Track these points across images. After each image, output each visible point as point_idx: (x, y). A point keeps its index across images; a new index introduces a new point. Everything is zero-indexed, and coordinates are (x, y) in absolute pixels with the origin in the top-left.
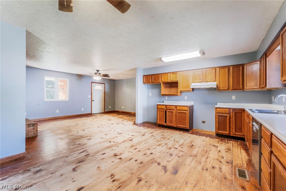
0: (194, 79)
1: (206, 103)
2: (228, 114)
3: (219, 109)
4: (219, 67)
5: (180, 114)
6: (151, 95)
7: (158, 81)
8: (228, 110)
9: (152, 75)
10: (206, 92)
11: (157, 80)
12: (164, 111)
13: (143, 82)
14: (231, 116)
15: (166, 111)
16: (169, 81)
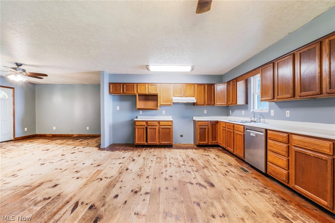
0: (174, 93)
1: (184, 117)
2: (207, 126)
3: (200, 122)
4: (197, 84)
5: (164, 130)
6: (119, 109)
7: (133, 92)
8: (207, 122)
9: (123, 84)
10: (184, 106)
11: (131, 91)
12: (144, 128)
13: (109, 92)
14: (209, 128)
15: (146, 128)
16: (147, 93)
